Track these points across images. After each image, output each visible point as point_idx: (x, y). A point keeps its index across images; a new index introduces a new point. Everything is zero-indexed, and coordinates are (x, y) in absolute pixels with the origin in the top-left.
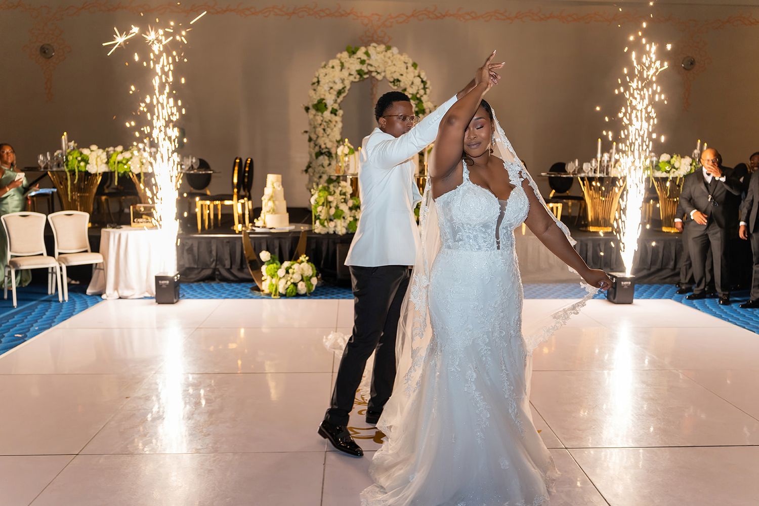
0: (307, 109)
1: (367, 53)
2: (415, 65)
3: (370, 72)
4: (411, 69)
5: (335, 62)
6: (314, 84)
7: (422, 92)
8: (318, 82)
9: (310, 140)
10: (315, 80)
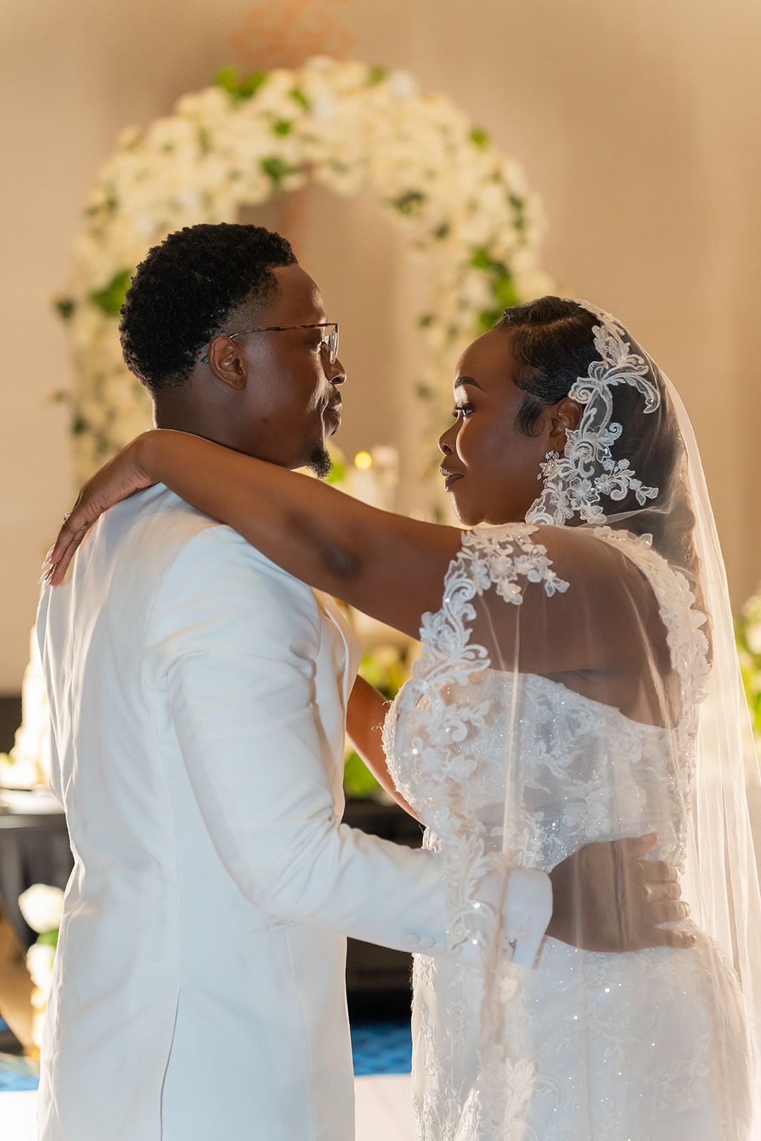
0: (66, 309)
1: (297, 96)
2: (478, 138)
3: (306, 168)
4: (467, 152)
5: (176, 130)
6: (92, 212)
7: (508, 238)
8: (112, 205)
9: (80, 427)
10: (98, 198)
